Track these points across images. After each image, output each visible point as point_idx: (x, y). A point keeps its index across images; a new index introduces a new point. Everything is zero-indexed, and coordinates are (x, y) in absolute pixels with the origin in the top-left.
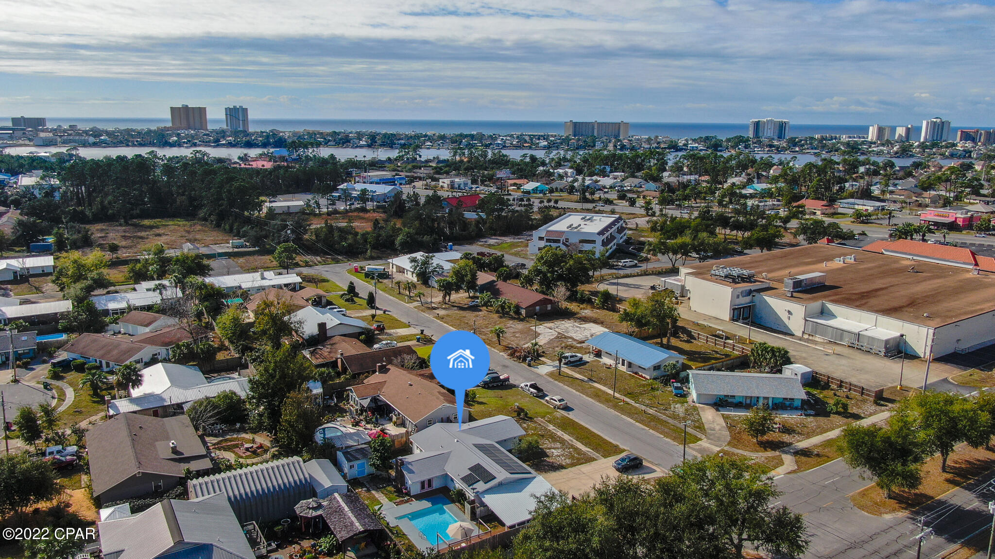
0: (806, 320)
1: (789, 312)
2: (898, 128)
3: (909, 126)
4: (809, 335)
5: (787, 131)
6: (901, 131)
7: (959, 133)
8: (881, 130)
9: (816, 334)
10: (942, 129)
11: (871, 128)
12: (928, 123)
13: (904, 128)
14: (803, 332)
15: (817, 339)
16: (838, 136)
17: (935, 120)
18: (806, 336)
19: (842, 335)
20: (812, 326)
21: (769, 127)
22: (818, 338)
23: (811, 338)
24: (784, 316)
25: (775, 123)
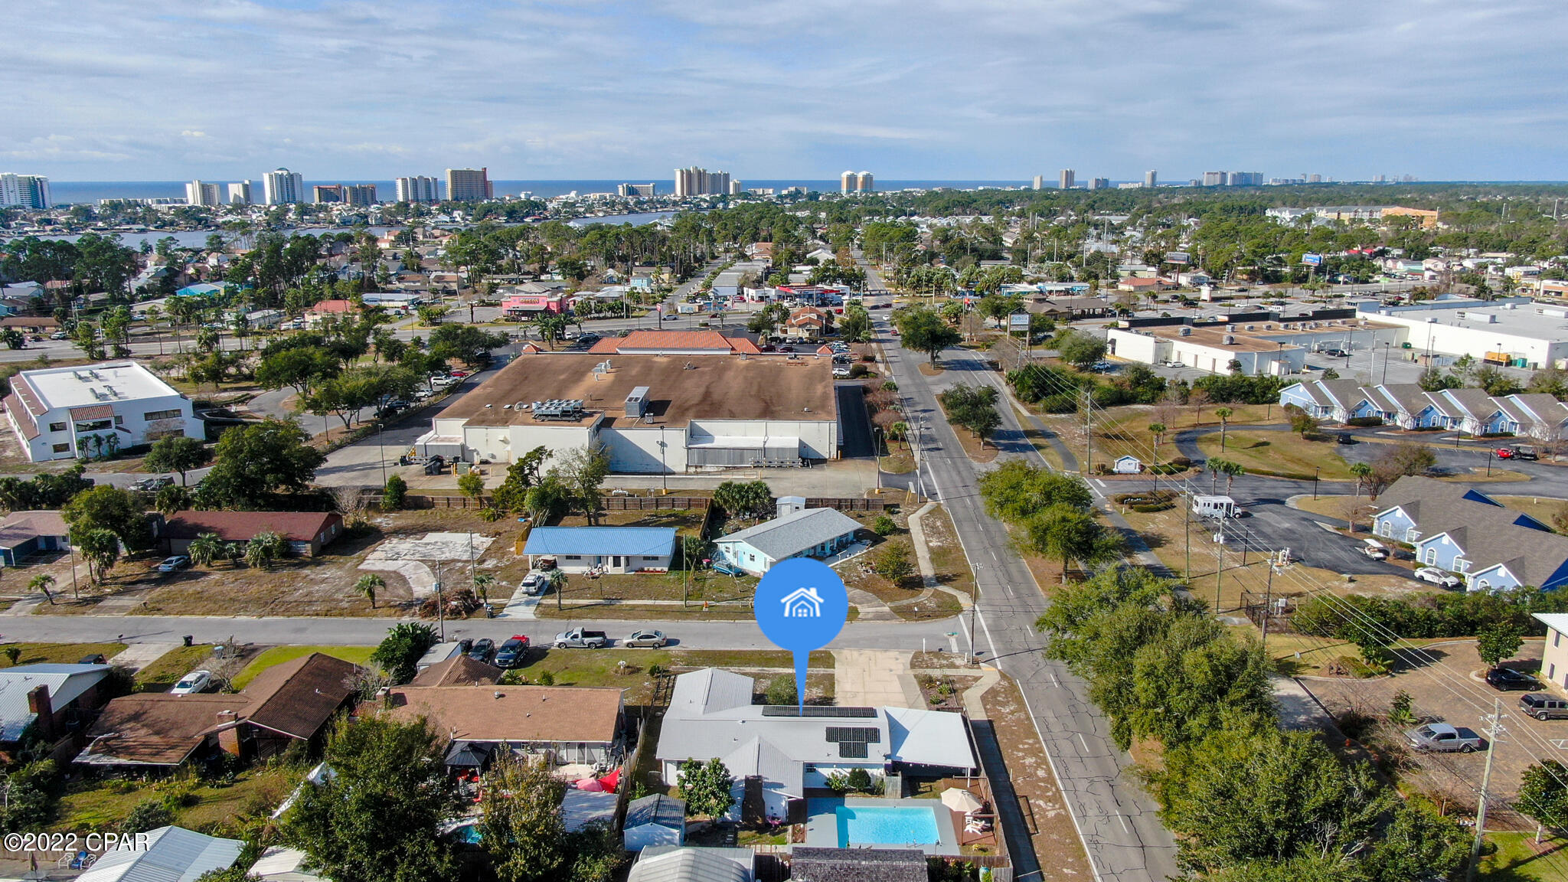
0: (689, 449)
1: (663, 444)
2: (230, 186)
3: (247, 182)
4: (696, 467)
5: (46, 193)
6: (235, 190)
7: (316, 191)
8: (205, 189)
9: (705, 463)
10: (293, 185)
11: (189, 187)
12: (271, 177)
13: (241, 185)
14: (687, 466)
15: (708, 470)
16: (139, 200)
17: (280, 172)
18: (692, 470)
19: (742, 456)
20: (699, 453)
21: (11, 189)
22: (709, 468)
23: (699, 470)
24: (655, 452)
25: (20, 181)
